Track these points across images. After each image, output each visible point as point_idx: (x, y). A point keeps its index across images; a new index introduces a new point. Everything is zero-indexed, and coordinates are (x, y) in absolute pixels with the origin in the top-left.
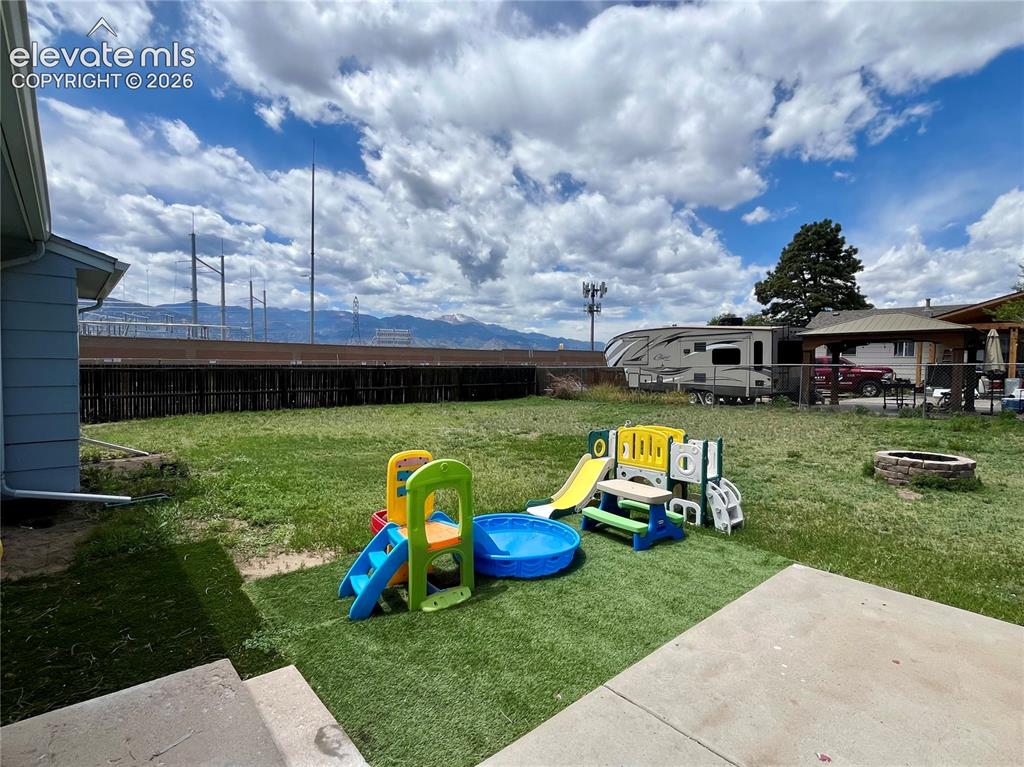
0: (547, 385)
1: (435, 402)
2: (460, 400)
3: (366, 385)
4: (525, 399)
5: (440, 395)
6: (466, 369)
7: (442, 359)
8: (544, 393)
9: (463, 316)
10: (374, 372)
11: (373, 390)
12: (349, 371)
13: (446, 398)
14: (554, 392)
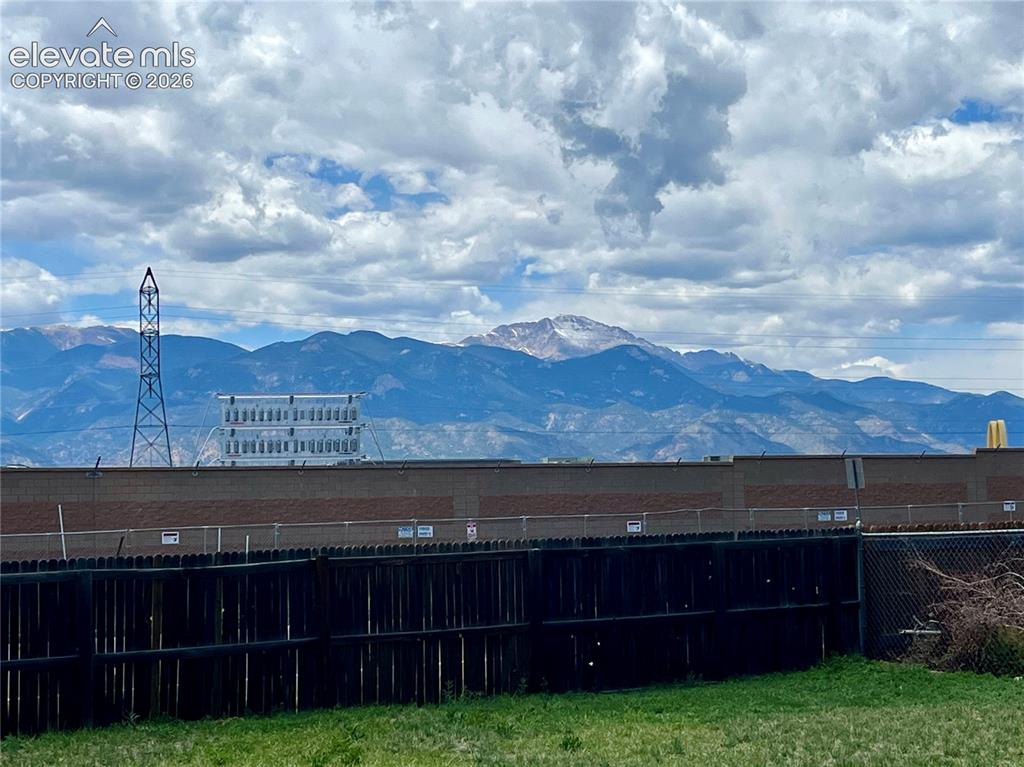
0: (912, 609)
1: (432, 698)
2: (534, 689)
3: (139, 637)
4: (817, 677)
5: (452, 670)
6: (556, 557)
7: (488, 508)
8: (899, 648)
9: (581, 322)
10: (173, 583)
11: (170, 660)
12: (71, 585)
13: (475, 683)
14: (944, 642)
